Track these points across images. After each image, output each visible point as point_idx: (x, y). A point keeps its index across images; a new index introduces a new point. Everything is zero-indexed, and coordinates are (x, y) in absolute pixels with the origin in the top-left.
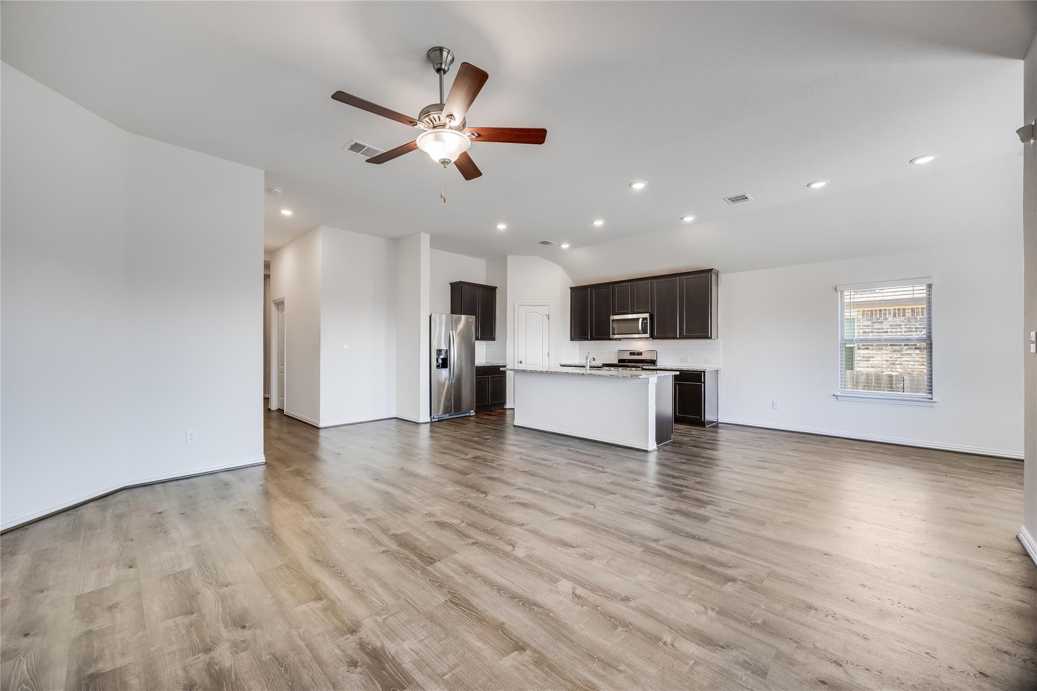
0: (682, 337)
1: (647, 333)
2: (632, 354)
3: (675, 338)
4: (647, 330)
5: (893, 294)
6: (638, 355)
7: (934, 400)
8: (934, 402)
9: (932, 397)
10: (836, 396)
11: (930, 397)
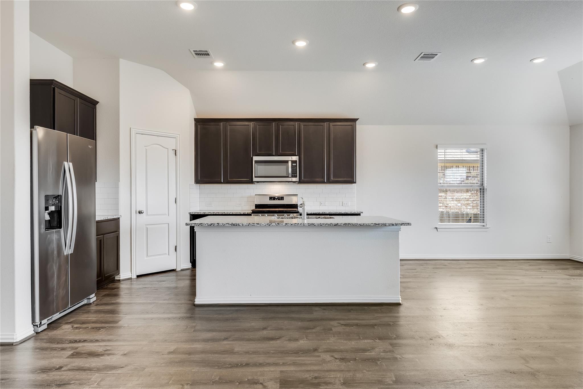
0: (329, 182)
1: (296, 177)
2: (272, 198)
3: (323, 182)
4: (297, 173)
5: (461, 154)
6: (279, 200)
7: (488, 227)
8: (488, 228)
9: (486, 225)
10: (437, 229)
11: (485, 225)
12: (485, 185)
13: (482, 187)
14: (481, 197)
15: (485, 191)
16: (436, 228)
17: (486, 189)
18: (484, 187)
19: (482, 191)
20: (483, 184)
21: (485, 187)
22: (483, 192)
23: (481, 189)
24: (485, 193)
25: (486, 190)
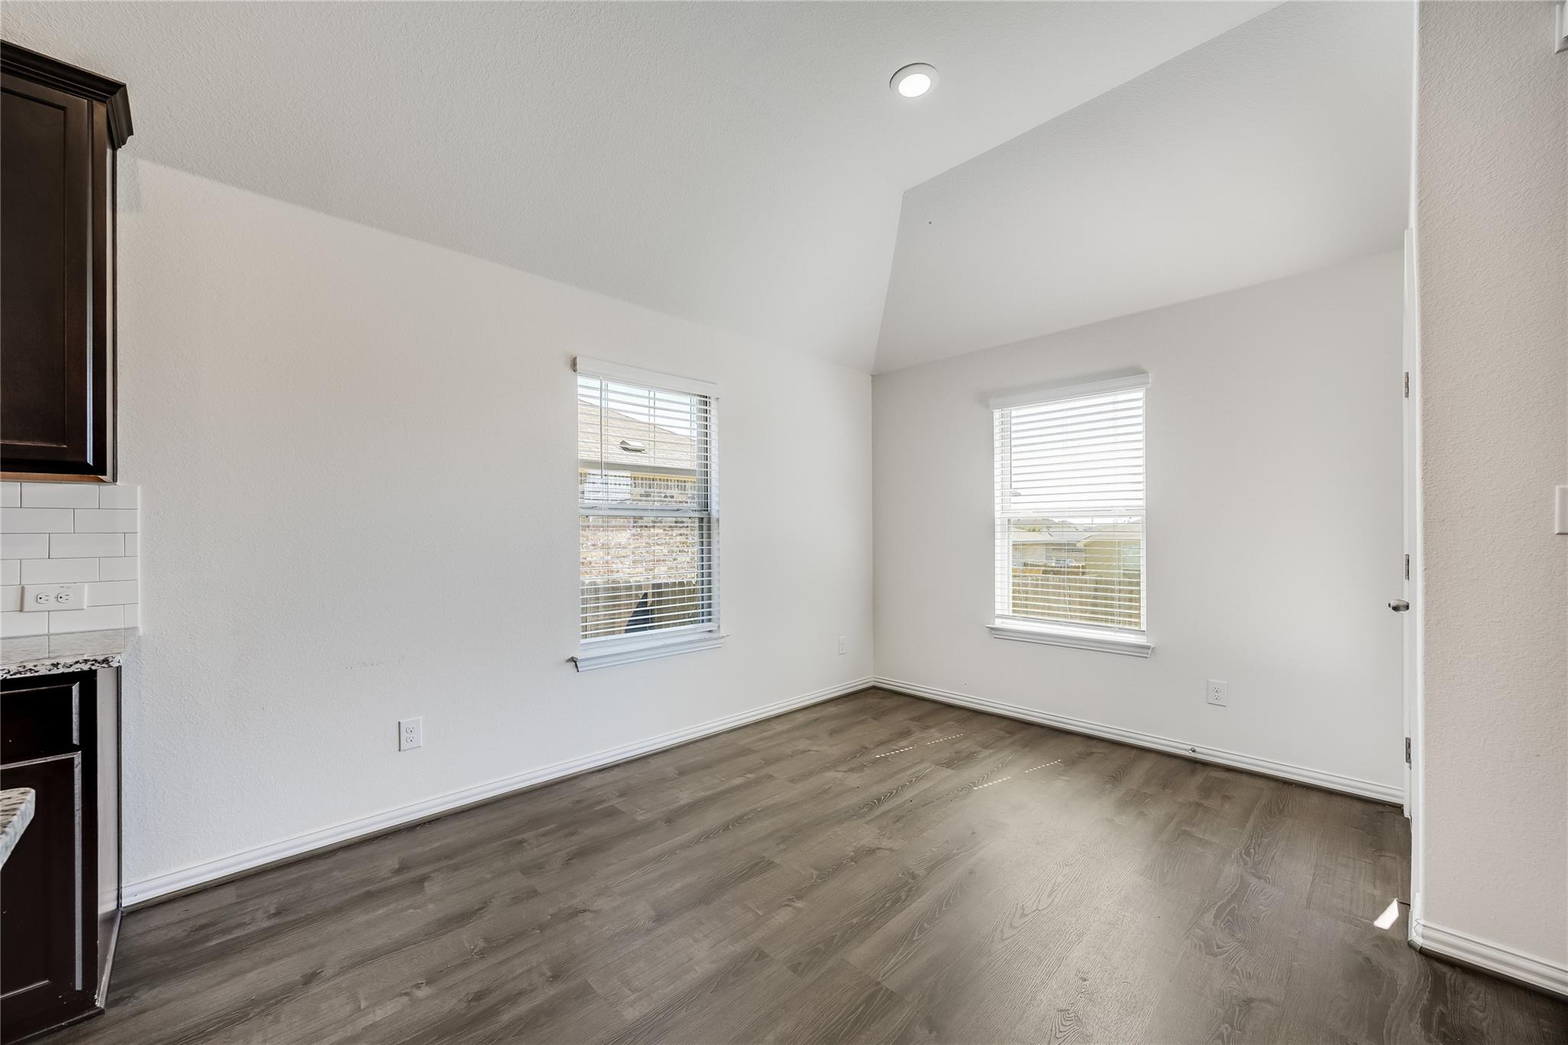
7: (723, 633)
8: (723, 637)
9: (719, 627)
10: (575, 662)
11: (716, 628)
12: (714, 507)
13: (704, 515)
14: (702, 546)
15: (714, 525)
16: (573, 660)
17: (718, 520)
18: (709, 514)
19: (705, 524)
20: (707, 505)
21: (714, 514)
22: (709, 529)
23: (702, 518)
24: (714, 532)
25: (716, 525)
